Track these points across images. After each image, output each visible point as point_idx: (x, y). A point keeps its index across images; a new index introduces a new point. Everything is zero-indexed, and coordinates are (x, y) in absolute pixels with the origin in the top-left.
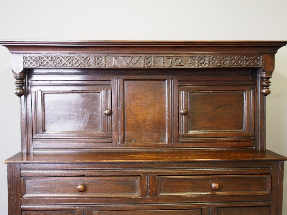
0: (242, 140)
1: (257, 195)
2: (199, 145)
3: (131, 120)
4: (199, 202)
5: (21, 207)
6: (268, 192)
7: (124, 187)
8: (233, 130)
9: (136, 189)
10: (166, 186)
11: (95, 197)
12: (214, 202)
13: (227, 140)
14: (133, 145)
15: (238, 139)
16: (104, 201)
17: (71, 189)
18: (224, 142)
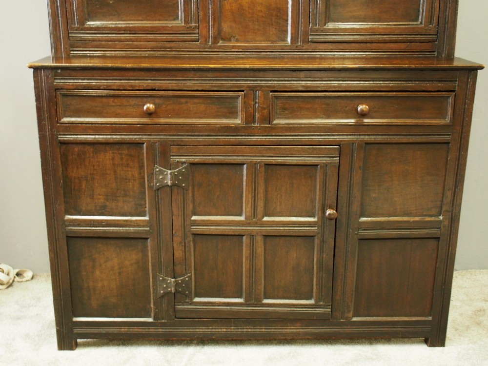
0: (415, 40)
1: (430, 124)
2: (342, 48)
3: (230, 3)
4: (336, 134)
5: (58, 138)
6: (448, 120)
7: (217, 108)
8: (401, 23)
9: (237, 113)
10: (284, 109)
11: (173, 123)
12: (360, 135)
13: (390, 40)
14: (233, 46)
15: (409, 38)
16: (187, 130)
17: (135, 110)
18: (385, 42)
